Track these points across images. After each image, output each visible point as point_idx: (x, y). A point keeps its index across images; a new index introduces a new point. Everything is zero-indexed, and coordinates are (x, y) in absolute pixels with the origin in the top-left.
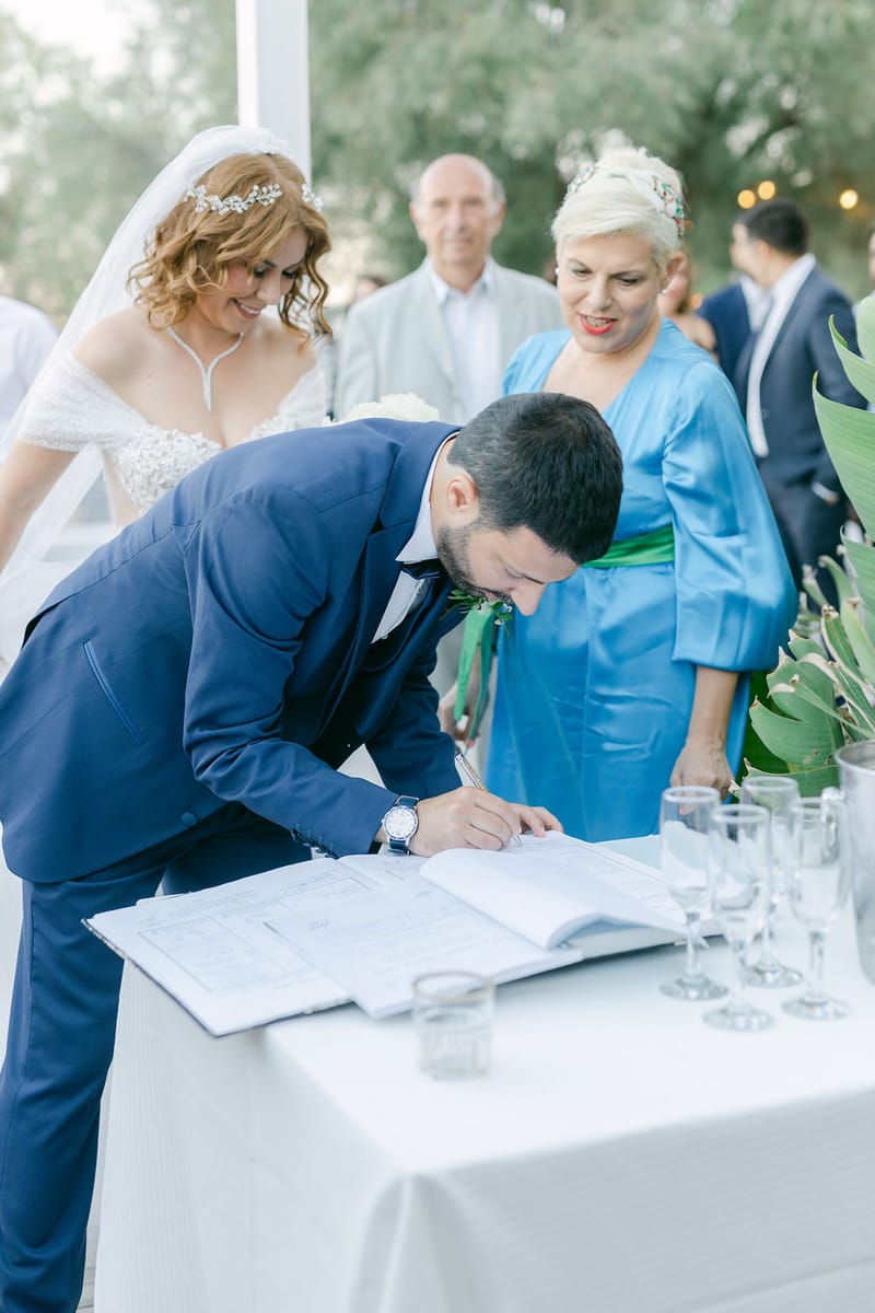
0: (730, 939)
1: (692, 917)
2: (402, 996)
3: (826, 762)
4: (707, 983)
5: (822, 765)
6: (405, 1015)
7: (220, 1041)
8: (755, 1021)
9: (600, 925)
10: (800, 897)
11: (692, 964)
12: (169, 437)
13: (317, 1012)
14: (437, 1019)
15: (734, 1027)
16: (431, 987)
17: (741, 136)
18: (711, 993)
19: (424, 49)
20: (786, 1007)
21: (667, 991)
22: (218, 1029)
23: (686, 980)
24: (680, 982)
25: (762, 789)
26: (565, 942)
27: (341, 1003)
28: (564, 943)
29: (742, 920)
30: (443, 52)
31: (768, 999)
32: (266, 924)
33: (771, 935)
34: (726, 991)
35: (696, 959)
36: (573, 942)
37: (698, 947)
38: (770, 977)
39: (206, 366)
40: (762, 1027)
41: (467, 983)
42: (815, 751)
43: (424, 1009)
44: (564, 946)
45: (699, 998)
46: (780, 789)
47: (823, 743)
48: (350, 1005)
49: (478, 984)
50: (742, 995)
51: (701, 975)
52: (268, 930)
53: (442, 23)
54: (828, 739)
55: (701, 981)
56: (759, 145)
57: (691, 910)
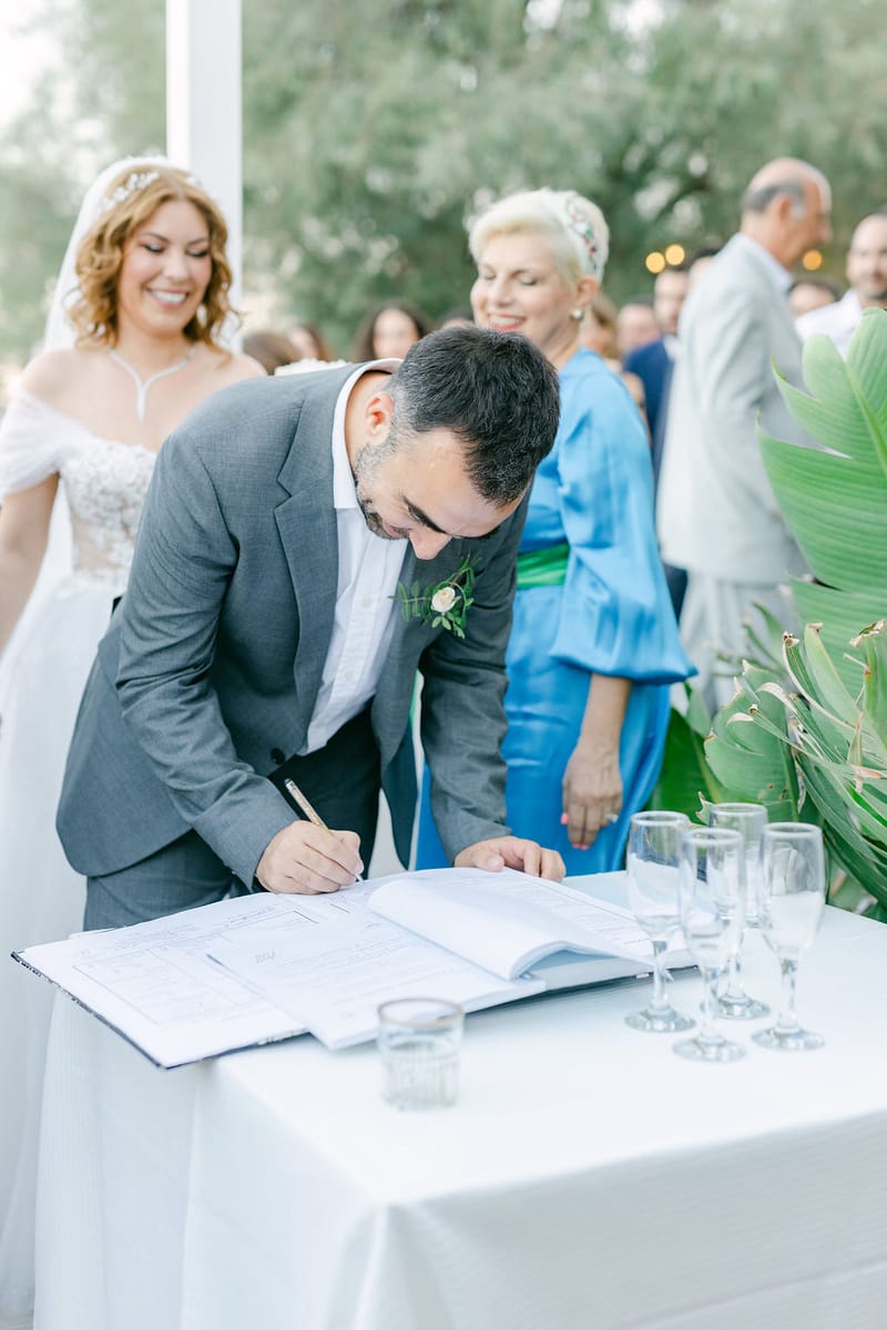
0: (702, 968)
1: (661, 947)
2: (366, 1025)
3: (780, 797)
4: (674, 1015)
5: (776, 799)
6: (370, 1045)
7: (170, 1072)
8: (725, 1051)
9: (565, 954)
10: (771, 926)
11: (659, 996)
12: (110, 448)
13: (270, 1044)
14: (407, 1046)
15: (704, 1058)
16: (399, 1013)
17: (651, 200)
18: (676, 1024)
19: (341, 100)
20: (756, 1037)
21: (631, 1022)
22: (167, 1062)
23: (652, 1012)
24: (646, 1015)
25: (730, 814)
26: (527, 972)
27: (296, 1034)
28: (525, 974)
29: (713, 947)
30: (359, 105)
31: (739, 1030)
32: (210, 957)
33: (738, 967)
34: (692, 1023)
35: (662, 992)
36: (535, 973)
37: (663, 979)
38: (737, 1010)
39: (144, 383)
40: (733, 1057)
41: (435, 1009)
42: (770, 785)
43: (391, 1036)
44: (527, 976)
45: (667, 1030)
46: (751, 814)
47: (777, 777)
48: (307, 1036)
49: (448, 1011)
50: (711, 1025)
51: (668, 1007)
52: (212, 962)
53: (359, 75)
54: (782, 773)
55: (667, 1013)
56: (668, 209)
57: (660, 938)
